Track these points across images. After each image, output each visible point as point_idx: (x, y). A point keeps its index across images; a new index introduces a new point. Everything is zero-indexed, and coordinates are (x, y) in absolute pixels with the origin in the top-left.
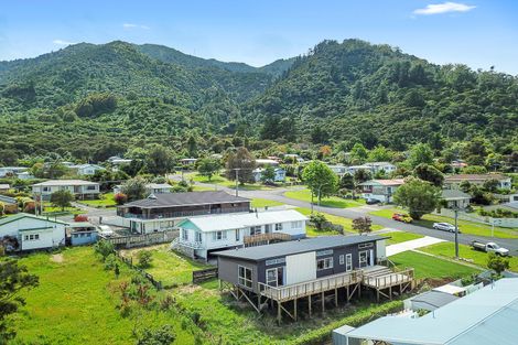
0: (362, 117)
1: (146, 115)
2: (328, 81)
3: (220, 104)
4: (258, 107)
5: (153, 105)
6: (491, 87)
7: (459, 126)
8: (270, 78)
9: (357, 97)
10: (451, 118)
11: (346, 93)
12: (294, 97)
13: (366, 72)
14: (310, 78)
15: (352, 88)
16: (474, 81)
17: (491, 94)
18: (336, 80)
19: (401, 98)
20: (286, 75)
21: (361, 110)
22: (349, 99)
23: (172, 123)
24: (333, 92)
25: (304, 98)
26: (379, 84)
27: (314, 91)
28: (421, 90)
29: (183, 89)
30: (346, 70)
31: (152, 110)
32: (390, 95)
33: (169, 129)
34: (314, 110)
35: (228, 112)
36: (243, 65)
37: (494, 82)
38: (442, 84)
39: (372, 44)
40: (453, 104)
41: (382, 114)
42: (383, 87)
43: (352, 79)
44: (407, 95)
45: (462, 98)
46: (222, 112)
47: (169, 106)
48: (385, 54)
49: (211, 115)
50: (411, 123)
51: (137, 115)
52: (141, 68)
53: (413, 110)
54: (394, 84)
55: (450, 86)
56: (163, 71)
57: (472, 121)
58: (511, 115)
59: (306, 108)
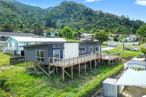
0: (75, 23)
1: (5, 20)
2: (65, 13)
3: (32, 18)
4: (44, 19)
5: (8, 16)
6: (108, 17)
7: (101, 26)
8: (48, 12)
9: (74, 18)
10: (99, 24)
11: (70, 16)
12: (55, 17)
13: (76, 11)
14: (60, 12)
15: (72, 15)
16: (104, 15)
17: (108, 18)
18: (68, 13)
19: (86, 18)
20: (53, 11)
21: (75, 22)
22: (71, 18)
23: (15, 23)
24: (67, 16)
25: (58, 17)
26: (79, 14)
27: (61, 15)
28: (91, 16)
29: (19, 13)
30: (70, 10)
31: (8, 18)
32: (82, 18)
33: (14, 24)
34: (61, 21)
35: (35, 20)
36: (39, 8)
37: (109, 15)
38: (96, 15)
39: (77, 3)
40: (99, 21)
41: (81, 23)
42: (81, 15)
43: (72, 13)
44: (87, 18)
45: (101, 19)
46: (33, 20)
47: (14, 17)
48: (81, 6)
49: (29, 21)
50: (89, 25)
51: (2, 19)
52: (3, 5)
53: (89, 22)
54: (84, 15)
55: (98, 16)
56: (12, 6)
57: (104, 25)
58: (113, 24)
59: (59, 20)
